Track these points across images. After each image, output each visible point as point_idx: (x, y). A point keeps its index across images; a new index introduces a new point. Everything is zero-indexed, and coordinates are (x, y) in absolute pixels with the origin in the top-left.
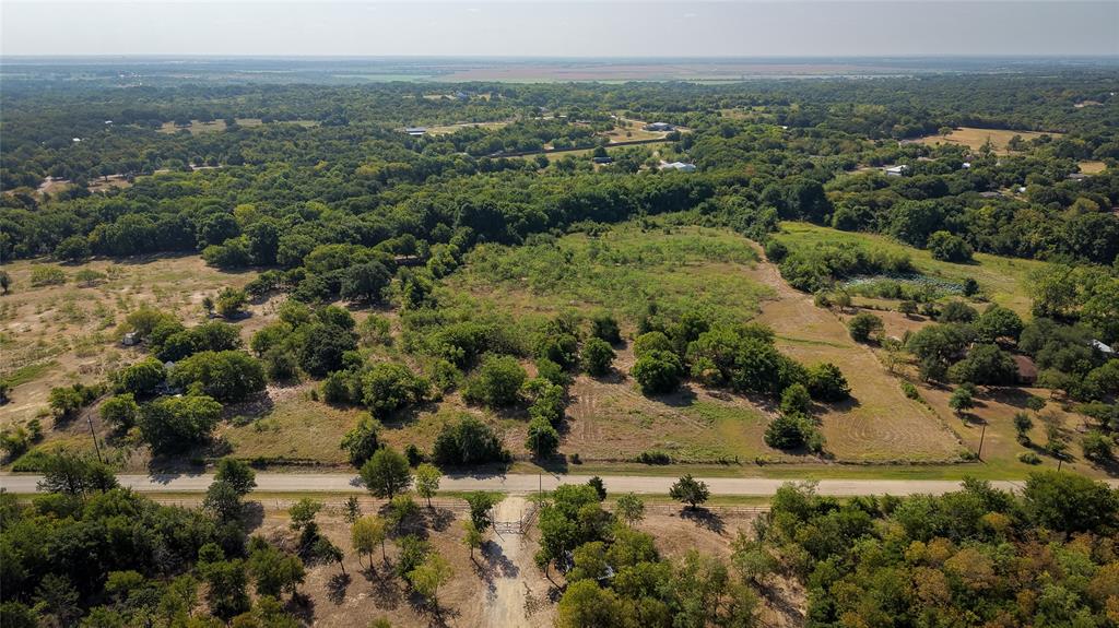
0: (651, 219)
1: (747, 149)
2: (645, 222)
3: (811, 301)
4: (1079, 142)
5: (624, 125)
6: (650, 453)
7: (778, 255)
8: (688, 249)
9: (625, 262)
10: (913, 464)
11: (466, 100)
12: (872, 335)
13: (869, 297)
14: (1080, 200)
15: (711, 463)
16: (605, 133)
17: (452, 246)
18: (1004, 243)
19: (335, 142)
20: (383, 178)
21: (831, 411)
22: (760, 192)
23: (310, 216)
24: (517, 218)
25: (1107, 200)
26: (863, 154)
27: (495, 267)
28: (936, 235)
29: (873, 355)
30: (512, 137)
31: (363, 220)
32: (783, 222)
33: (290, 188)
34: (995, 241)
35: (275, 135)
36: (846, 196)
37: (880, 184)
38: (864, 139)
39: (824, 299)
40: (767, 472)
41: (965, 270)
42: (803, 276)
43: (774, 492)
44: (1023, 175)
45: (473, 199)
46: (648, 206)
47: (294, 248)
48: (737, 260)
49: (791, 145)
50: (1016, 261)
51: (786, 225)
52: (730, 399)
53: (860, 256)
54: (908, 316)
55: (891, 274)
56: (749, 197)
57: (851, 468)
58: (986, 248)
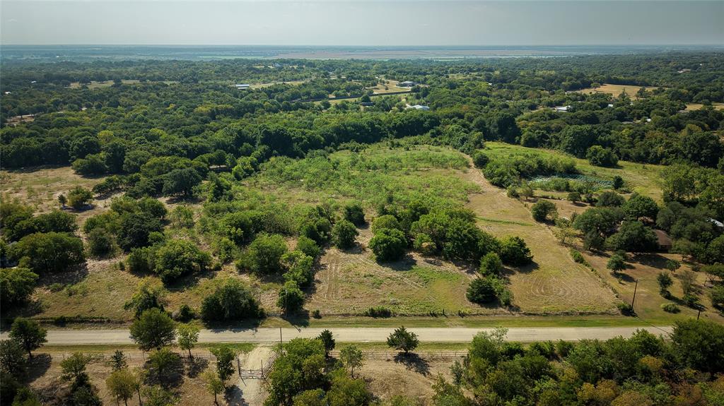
0: (396, 141)
1: (464, 96)
2: (392, 142)
3: (505, 193)
4: (684, 91)
5: (384, 83)
6: (375, 308)
7: (482, 163)
8: (420, 160)
9: (375, 168)
10: (581, 314)
11: (280, 69)
12: (549, 217)
13: (546, 190)
14: (689, 125)
15: (423, 315)
16: (371, 88)
17: (252, 158)
18: (639, 154)
19: (185, 93)
20: (213, 115)
21: (517, 273)
22: (471, 122)
23: (153, 138)
24: (301, 139)
25: (706, 126)
26: (541, 99)
27: (281, 172)
28: (593, 148)
29: (549, 231)
30: (307, 89)
31: (191, 141)
32: (487, 142)
33: (146, 121)
34: (633, 152)
35: (145, 89)
36: (530, 124)
37: (553, 117)
38: (543, 90)
39: (514, 192)
40: (467, 322)
41: (613, 172)
42: (499, 176)
43: (471, 339)
44: (649, 111)
45: (271, 127)
46: (395, 132)
47: (135, 160)
48: (454, 166)
49: (494, 94)
50: (648, 166)
51: (489, 144)
52: (441, 265)
53: (539, 162)
54: (575, 204)
55: (561, 175)
56: (464, 126)
57: (533, 318)
58: (627, 157)
